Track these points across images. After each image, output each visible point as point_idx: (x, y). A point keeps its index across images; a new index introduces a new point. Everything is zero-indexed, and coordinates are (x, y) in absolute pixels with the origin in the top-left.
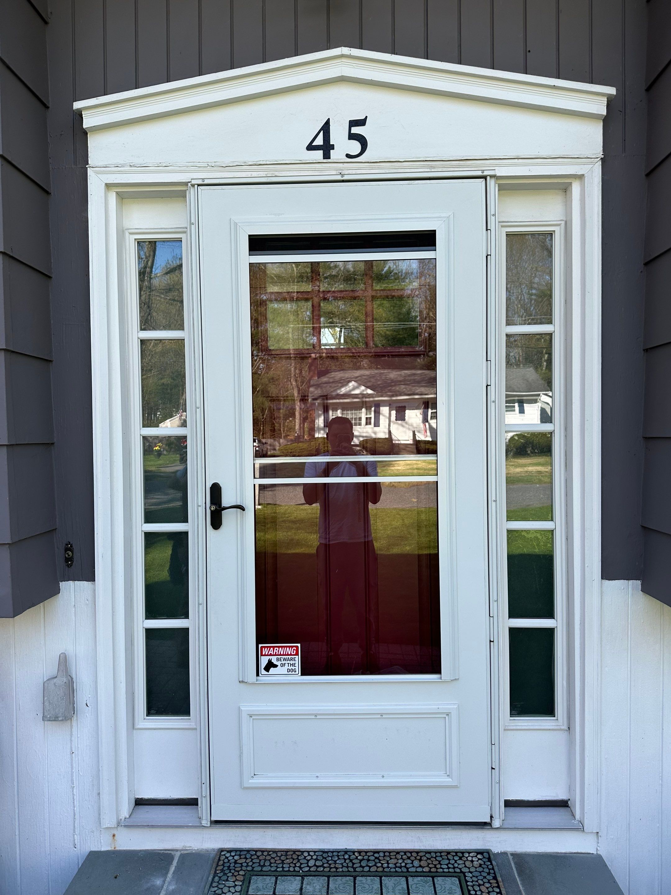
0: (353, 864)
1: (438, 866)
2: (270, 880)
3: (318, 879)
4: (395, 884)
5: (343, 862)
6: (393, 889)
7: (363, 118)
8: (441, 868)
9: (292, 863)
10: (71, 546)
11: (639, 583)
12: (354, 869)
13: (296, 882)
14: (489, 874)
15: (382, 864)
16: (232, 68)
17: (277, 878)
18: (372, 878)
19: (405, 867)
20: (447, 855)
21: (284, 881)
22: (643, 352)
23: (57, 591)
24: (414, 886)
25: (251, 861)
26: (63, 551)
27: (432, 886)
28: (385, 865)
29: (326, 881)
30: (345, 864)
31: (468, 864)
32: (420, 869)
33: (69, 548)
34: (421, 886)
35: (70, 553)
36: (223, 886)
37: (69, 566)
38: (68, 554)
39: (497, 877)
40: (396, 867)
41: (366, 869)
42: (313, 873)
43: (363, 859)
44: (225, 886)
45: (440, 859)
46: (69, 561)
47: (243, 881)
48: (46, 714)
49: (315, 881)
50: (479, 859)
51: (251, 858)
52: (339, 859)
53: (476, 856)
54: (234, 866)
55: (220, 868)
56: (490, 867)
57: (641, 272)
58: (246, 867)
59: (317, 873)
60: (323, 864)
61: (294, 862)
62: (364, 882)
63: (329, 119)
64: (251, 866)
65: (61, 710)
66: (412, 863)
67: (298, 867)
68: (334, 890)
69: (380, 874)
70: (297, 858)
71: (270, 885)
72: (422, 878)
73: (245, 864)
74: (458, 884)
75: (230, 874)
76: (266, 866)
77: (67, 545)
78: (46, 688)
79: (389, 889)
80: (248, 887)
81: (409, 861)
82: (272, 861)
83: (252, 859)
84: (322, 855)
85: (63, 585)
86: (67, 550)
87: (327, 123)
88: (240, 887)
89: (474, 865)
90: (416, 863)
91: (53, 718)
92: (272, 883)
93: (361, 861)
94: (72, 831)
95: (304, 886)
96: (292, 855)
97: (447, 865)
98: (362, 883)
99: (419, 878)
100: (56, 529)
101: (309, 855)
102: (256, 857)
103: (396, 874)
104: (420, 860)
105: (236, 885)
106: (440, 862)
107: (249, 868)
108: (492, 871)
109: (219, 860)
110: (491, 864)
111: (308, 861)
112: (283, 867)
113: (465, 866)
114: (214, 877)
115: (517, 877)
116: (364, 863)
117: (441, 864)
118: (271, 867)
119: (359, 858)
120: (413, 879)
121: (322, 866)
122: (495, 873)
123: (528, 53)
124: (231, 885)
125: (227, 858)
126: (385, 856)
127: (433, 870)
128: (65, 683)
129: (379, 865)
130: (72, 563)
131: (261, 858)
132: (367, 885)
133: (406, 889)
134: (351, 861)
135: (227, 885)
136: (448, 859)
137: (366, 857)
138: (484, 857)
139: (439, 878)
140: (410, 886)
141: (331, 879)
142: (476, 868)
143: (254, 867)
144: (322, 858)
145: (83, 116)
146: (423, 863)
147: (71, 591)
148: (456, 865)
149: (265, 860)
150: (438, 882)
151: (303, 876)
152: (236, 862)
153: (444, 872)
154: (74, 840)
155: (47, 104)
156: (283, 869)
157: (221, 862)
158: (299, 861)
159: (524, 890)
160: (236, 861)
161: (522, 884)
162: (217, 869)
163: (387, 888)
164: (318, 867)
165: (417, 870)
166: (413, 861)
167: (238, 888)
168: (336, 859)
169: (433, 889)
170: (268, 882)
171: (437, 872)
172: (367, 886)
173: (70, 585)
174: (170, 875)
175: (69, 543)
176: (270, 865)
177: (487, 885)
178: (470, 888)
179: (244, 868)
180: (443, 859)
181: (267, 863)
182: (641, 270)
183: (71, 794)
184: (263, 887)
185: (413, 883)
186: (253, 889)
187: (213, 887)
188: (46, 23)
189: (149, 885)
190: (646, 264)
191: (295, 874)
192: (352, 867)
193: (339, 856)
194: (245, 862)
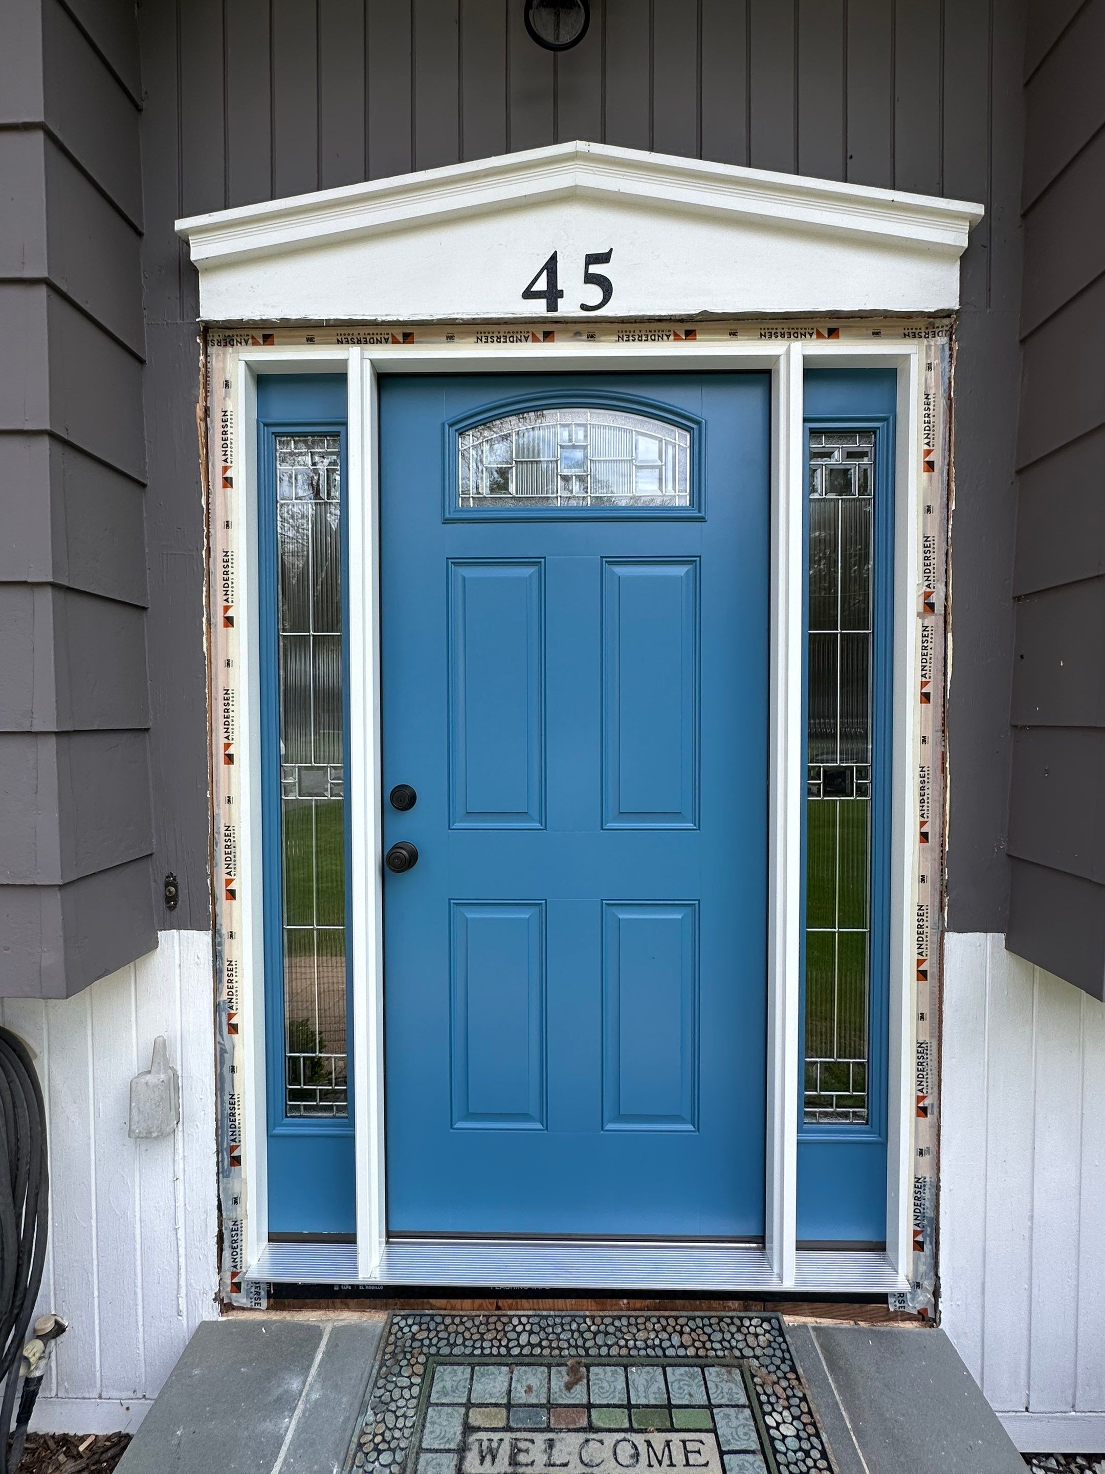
0: (585, 1340)
1: (708, 1345)
2: (463, 1373)
3: (534, 1372)
4: (647, 1381)
5: (570, 1336)
6: (645, 1392)
7: (607, 251)
8: (712, 1349)
9: (496, 1338)
10: (174, 879)
11: (1002, 936)
12: (587, 1350)
13: (500, 1378)
14: (783, 1360)
15: (627, 1341)
16: (413, 170)
17: (473, 1370)
18: (613, 1368)
19: (660, 1346)
20: (718, 1324)
21: (483, 1375)
22: (1012, 601)
23: (153, 944)
24: (676, 1385)
25: (437, 1336)
26: (162, 887)
27: (701, 1385)
28: (631, 1343)
29: (546, 1375)
30: (572, 1342)
31: (751, 1340)
32: (681, 1352)
33: (171, 882)
34: (685, 1384)
35: (173, 889)
36: (393, 1385)
37: (172, 908)
38: (169, 890)
39: (797, 1366)
40: (648, 1347)
41: (604, 1351)
42: (527, 1360)
43: (599, 1332)
44: (396, 1386)
45: (708, 1330)
46: (171, 901)
47: (423, 1376)
48: (133, 1127)
49: (529, 1375)
50: (766, 1331)
51: (435, 1329)
52: (563, 1330)
53: (761, 1326)
54: (411, 1346)
55: (390, 1349)
56: (784, 1346)
57: (1012, 483)
58: (429, 1346)
59: (532, 1360)
60: (541, 1340)
61: (498, 1337)
62: (602, 1376)
63: (556, 252)
64: (436, 1345)
65: (156, 1122)
66: (670, 1339)
67: (504, 1346)
68: (558, 1393)
69: (625, 1361)
70: (504, 1329)
71: (462, 1383)
72: (686, 1368)
73: (426, 1342)
74: (740, 1381)
75: (404, 1362)
76: (458, 1345)
77: (168, 877)
78: (133, 1089)
79: (638, 1392)
80: (431, 1386)
81: (665, 1336)
82: (467, 1335)
83: (438, 1332)
84: (538, 1324)
85: (161, 935)
86: (167, 884)
87: (554, 258)
88: (418, 1388)
89: (760, 1343)
90: (676, 1339)
91: (144, 1135)
92: (466, 1379)
93: (595, 1334)
94: (175, 1292)
95: (513, 1385)
96: (495, 1323)
97: (720, 1342)
98: (598, 1379)
99: (682, 1370)
100: (151, 854)
101: (520, 1323)
102: (443, 1327)
103: (648, 1362)
104: (681, 1333)
105: (412, 1384)
106: (709, 1336)
107: (433, 1350)
108: (787, 1356)
109: (390, 1333)
110: (785, 1341)
111: (519, 1334)
112: (482, 1348)
113: (748, 1345)
114: (380, 1368)
115: (827, 1373)
116: (600, 1340)
117: (712, 1342)
118: (466, 1347)
119: (592, 1328)
120: (674, 1371)
121: (539, 1345)
122: (791, 1360)
123: (849, 161)
124: (404, 1385)
125: (401, 1329)
126: (629, 1324)
127: (701, 1352)
128: (163, 1081)
129: (622, 1343)
130: (175, 904)
131: (451, 1329)
132: (607, 1384)
133: (665, 1391)
134: (581, 1334)
135: (399, 1384)
136: (721, 1330)
137: (602, 1328)
138: (773, 1328)
139: (711, 1369)
140: (669, 1384)
141: (553, 1370)
142: (764, 1348)
143: (440, 1348)
144: (539, 1330)
145: (191, 242)
146: (686, 1339)
147: (175, 945)
148: (734, 1343)
149: (457, 1333)
150: (711, 1378)
151: (511, 1364)
152: (413, 1339)
153: (717, 1356)
154: (178, 1305)
155: (140, 228)
156: (482, 1351)
157: (392, 1338)
158: (505, 1335)
159: (843, 1401)
160: (414, 1334)
161: (837, 1389)
162: (387, 1350)
163: (637, 1390)
164: (533, 1346)
165: (679, 1354)
166: (670, 1335)
167: (415, 1390)
168: (559, 1330)
169: (704, 1393)
170: (461, 1378)
171: (707, 1356)
172: (605, 1384)
173: (173, 936)
174: (313, 1371)
175: (172, 874)
176: (463, 1344)
177: (784, 1383)
178: (759, 1389)
179: (425, 1350)
180: (714, 1331)
181: (460, 1341)
182: (1010, 482)
183: (175, 1238)
184: (452, 1387)
185: (674, 1378)
186: (437, 1392)
187: (379, 1388)
188: (139, 109)
189: (281, 1390)
190: (1019, 472)
191: (499, 1361)
192: (583, 1347)
193: (563, 1324)
194: (428, 1337)
